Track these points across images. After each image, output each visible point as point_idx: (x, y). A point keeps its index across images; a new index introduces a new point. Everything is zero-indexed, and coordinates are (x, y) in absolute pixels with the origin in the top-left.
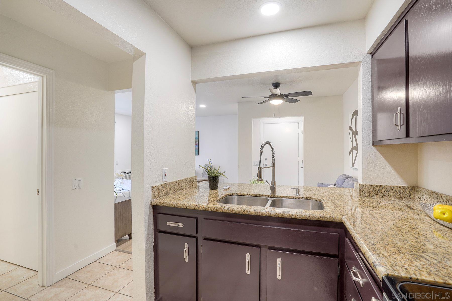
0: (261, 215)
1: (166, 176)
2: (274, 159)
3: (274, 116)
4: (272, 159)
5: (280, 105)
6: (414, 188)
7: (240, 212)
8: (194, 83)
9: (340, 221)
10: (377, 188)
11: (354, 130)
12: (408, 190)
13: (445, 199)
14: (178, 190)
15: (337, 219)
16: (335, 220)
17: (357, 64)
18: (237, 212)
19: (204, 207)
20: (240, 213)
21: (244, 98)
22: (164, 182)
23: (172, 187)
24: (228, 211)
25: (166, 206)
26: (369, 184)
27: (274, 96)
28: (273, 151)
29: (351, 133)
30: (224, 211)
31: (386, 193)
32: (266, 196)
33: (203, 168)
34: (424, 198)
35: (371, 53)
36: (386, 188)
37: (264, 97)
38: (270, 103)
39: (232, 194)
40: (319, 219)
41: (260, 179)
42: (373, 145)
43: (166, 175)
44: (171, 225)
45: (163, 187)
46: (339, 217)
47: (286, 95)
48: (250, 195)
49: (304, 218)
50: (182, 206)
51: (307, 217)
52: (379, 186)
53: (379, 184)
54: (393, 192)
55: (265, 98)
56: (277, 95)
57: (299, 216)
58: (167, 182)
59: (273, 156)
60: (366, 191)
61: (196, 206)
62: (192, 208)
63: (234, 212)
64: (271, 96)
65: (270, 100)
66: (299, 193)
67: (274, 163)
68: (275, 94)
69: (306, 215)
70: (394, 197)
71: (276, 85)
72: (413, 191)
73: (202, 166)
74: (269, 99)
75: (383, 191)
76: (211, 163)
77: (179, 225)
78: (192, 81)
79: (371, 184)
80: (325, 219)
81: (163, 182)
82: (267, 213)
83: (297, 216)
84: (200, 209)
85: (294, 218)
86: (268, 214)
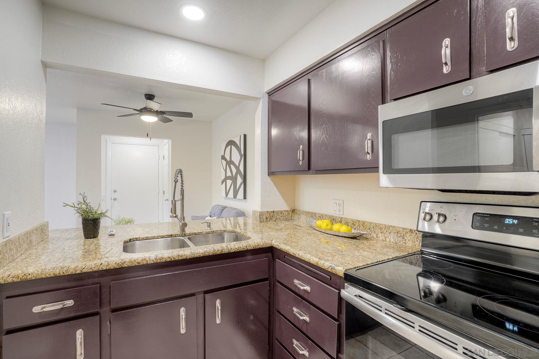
0: (199, 256)
1: (9, 226)
2: (183, 190)
3: (147, 136)
4: (181, 190)
5: (152, 123)
6: (293, 211)
7: (173, 258)
8: (45, 65)
9: (271, 245)
10: (272, 214)
11: (229, 160)
12: (290, 213)
13: (318, 216)
14: (26, 248)
15: (268, 244)
16: (267, 246)
17: (256, 99)
18: (169, 260)
19: (116, 263)
20: (173, 260)
21: (105, 105)
22: (6, 238)
23: (20, 246)
24: (155, 261)
25: (33, 278)
26: (266, 210)
27: (146, 110)
28: (182, 181)
29: (224, 162)
30: (149, 262)
31: (277, 217)
32: (176, 236)
33: (71, 206)
34: (302, 218)
35: (268, 93)
36: (278, 212)
37: (133, 110)
38: (141, 118)
39: (130, 240)
40: (255, 248)
41: (174, 215)
42: (269, 175)
43: (9, 224)
44: (45, 310)
45: (7, 247)
46: (270, 242)
47: (162, 113)
48: (155, 238)
49: (242, 250)
50: (71, 271)
51: (245, 248)
52: (273, 212)
53: (273, 210)
54: (282, 215)
55: (135, 111)
56: (152, 110)
57: (237, 248)
58: (9, 238)
59: (182, 186)
60: (264, 217)
61: (102, 265)
62: (93, 269)
63: (164, 260)
64: (143, 110)
65: (141, 115)
66: (210, 227)
67: (183, 194)
68: (150, 109)
69: (244, 246)
70: (283, 219)
71: (150, 97)
72: (293, 213)
73: (68, 204)
74: (139, 113)
75: (276, 216)
76: (85, 199)
77: (65, 305)
78: (42, 62)
79: (268, 211)
80: (259, 246)
81: (4, 239)
82: (206, 252)
83: (236, 248)
84: (108, 268)
85: (232, 252)
86: (206, 254)
